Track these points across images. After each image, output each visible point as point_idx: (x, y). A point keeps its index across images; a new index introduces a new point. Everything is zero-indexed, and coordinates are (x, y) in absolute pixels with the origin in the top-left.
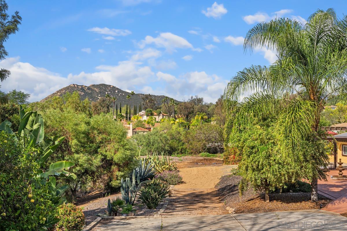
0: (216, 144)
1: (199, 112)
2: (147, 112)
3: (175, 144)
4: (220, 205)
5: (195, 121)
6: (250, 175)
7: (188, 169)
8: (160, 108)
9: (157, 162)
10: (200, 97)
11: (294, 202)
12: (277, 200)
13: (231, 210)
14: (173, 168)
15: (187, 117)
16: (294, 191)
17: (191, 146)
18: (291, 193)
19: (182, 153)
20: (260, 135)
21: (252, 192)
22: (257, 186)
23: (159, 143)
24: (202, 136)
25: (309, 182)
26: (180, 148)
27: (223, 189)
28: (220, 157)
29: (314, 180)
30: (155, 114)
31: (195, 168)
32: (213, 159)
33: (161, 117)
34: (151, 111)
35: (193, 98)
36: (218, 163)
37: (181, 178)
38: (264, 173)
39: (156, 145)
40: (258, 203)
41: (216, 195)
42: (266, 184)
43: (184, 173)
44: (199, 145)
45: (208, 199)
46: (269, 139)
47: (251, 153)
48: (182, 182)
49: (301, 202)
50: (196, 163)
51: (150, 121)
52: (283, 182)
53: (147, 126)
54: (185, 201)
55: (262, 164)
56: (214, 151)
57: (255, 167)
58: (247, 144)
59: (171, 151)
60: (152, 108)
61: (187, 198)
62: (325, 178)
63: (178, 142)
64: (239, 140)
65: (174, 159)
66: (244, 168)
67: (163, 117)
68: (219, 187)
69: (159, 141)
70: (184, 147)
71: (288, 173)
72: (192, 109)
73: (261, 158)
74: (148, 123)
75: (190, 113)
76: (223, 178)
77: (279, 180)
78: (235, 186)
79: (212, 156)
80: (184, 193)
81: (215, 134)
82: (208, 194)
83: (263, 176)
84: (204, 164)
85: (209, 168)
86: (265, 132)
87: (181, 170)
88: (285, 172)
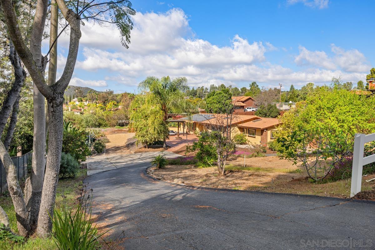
0: (123, 121)
1: (111, 100)
2: (79, 99)
3: (101, 122)
4: (128, 151)
5: (110, 105)
6: (140, 138)
7: (110, 135)
8: (86, 96)
9: (95, 132)
10: (112, 90)
11: (157, 148)
12: (151, 148)
13: (132, 152)
14: (103, 135)
15: (104, 103)
16: (158, 144)
17: (110, 123)
18: (157, 145)
19: (105, 126)
20: (144, 123)
21: (141, 145)
22: (143, 143)
23: (92, 121)
24: (116, 117)
25: (162, 140)
26: (104, 124)
27: (128, 144)
28: (126, 128)
29: (165, 140)
30: (84, 100)
31: (114, 135)
32: (123, 130)
33: (87, 102)
34: (81, 99)
35: (108, 91)
36: (125, 132)
37: (108, 140)
38: (145, 138)
39: (91, 123)
40: (143, 149)
41: (126, 147)
42: (146, 142)
43: (109, 137)
44: (114, 122)
45: (123, 149)
46: (147, 125)
47: (141, 130)
48: (109, 142)
49: (159, 148)
50: (114, 132)
51: (81, 105)
52: (153, 141)
53: (79, 108)
54: (113, 150)
55: (145, 134)
56: (122, 125)
57: (142, 135)
58: (139, 127)
59: (100, 125)
60: (81, 97)
61: (113, 149)
62: (168, 138)
63: (103, 120)
64: (136, 125)
65: (102, 130)
66: (138, 136)
67: (89, 103)
68: (127, 144)
69: (93, 120)
70: (106, 123)
71: (155, 137)
72: (107, 98)
73: (144, 132)
74: (80, 106)
75: (106, 100)
76: (128, 139)
77: (151, 140)
78: (134, 143)
79: (122, 128)
80: (111, 147)
81: (123, 116)
82: (122, 147)
83: (145, 139)
84: (118, 133)
85: (121, 134)
86: (146, 122)
87: (107, 136)
88: (153, 137)
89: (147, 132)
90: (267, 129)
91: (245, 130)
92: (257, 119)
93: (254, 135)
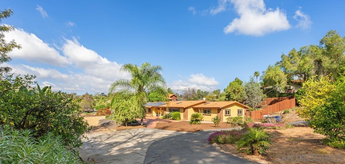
6: (121, 117)
12: (130, 126)
20: (126, 103)
21: (121, 123)
28: (92, 114)
38: (127, 116)
40: (122, 127)
42: (127, 120)
49: (138, 126)
57: (123, 114)
66: (118, 115)
73: (126, 111)
77: (132, 119)
85: (91, 117)
89: (129, 111)
90: (223, 108)
91: (200, 110)
92: (205, 103)
93: (209, 113)
